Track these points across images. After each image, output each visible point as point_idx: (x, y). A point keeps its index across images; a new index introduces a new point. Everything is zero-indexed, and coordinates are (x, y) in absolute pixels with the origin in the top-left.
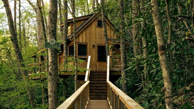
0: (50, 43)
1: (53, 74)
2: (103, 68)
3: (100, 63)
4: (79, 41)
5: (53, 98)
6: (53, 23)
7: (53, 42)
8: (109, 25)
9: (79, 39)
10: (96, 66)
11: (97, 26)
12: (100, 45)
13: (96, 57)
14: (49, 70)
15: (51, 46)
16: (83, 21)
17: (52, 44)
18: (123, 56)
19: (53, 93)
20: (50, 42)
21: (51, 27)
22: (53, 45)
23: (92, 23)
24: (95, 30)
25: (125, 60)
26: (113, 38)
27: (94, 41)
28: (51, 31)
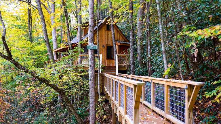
1: (92, 66)
3: (108, 60)
10: (105, 62)
11: (106, 29)
12: (109, 45)
13: (105, 55)
14: (90, 63)
22: (92, 47)
23: (102, 27)
24: (105, 33)
26: (119, 40)
27: (104, 42)
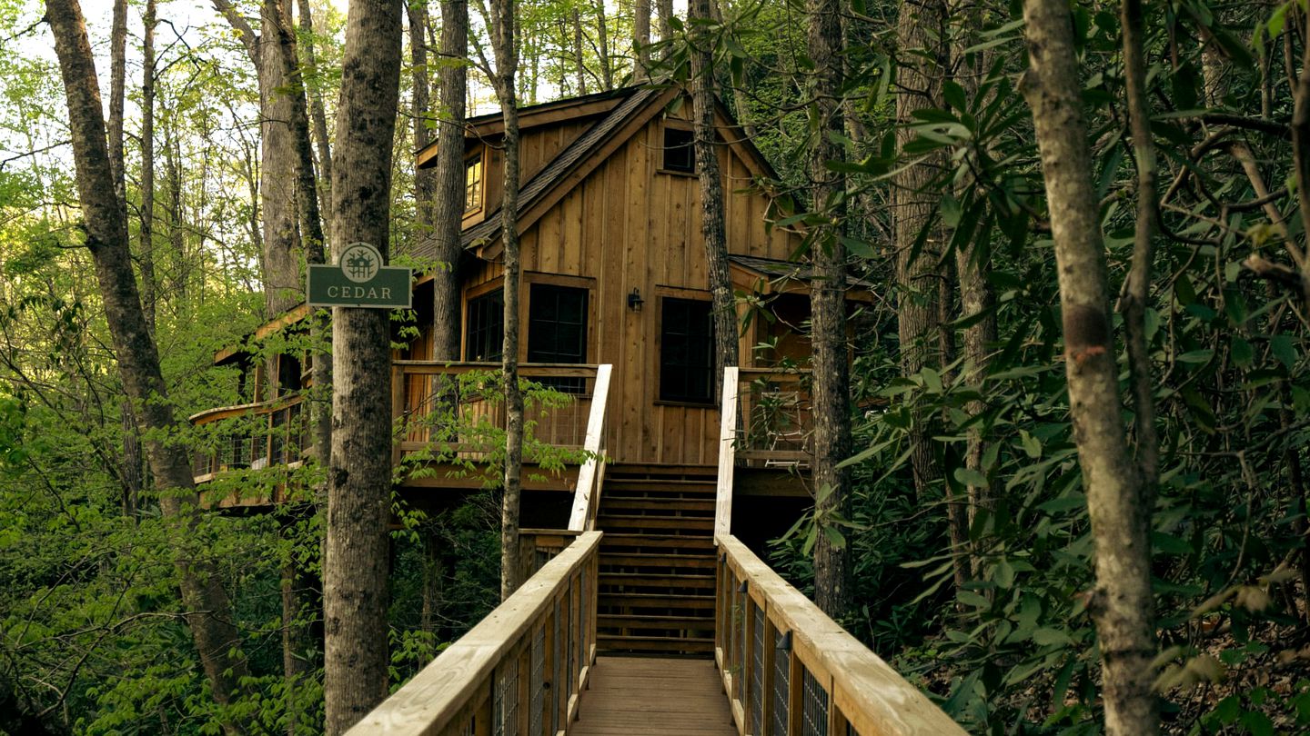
0: (347, 271)
2: (690, 447)
3: (675, 411)
4: (535, 264)
5: (356, 636)
6: (370, 142)
7: (367, 264)
8: (739, 161)
9: (536, 250)
10: (646, 431)
11: (661, 168)
12: (678, 295)
13: (651, 371)
14: (336, 450)
15: (352, 292)
16: (568, 132)
17: (356, 279)
18: (829, 375)
19: (357, 602)
20: (345, 263)
21: (357, 165)
22: (366, 286)
24: (648, 193)
25: (840, 400)
28: (356, 195)
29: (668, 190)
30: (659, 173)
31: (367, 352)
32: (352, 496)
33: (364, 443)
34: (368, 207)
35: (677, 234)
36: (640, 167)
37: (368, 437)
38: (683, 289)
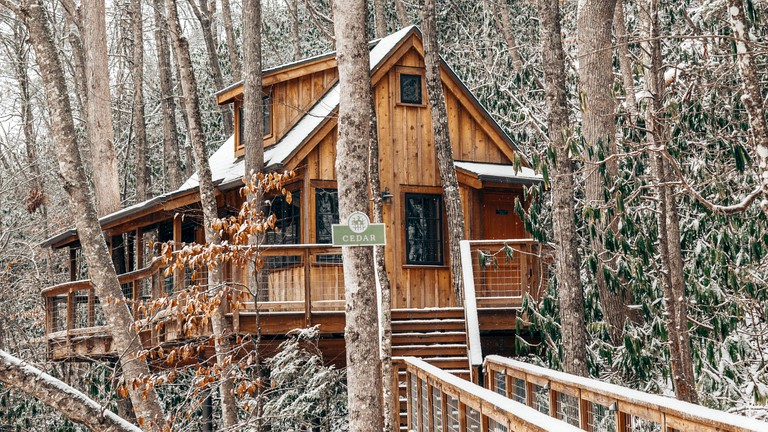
0: (352, 227)
1: (364, 336)
3: (417, 272)
4: (318, 173)
5: (369, 419)
6: (359, 157)
7: (362, 223)
8: (452, 94)
9: (318, 164)
10: (398, 287)
11: (399, 101)
12: (416, 190)
15: (355, 238)
17: (357, 231)
19: (368, 401)
20: (350, 223)
21: (353, 170)
22: (362, 234)
24: (391, 119)
25: (575, 272)
27: (388, 172)
28: (353, 187)
29: (404, 119)
30: (398, 106)
31: (365, 269)
32: (362, 347)
33: (367, 318)
34: (360, 192)
35: (412, 148)
36: (384, 102)
37: (369, 314)
38: (418, 186)
